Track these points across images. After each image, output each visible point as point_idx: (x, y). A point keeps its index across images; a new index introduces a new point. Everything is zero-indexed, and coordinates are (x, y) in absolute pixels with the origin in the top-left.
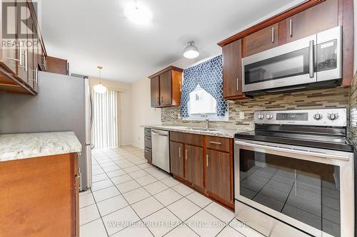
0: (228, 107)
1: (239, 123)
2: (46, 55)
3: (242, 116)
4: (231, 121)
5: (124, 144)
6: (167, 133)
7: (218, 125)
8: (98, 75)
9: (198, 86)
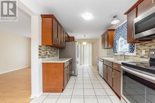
0: (136, 47)
1: (142, 57)
2: (69, 36)
3: (143, 53)
4: (137, 55)
5: (95, 64)
6: (102, 60)
7: (130, 58)
8: (84, 38)
9: (121, 37)
